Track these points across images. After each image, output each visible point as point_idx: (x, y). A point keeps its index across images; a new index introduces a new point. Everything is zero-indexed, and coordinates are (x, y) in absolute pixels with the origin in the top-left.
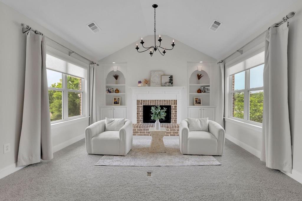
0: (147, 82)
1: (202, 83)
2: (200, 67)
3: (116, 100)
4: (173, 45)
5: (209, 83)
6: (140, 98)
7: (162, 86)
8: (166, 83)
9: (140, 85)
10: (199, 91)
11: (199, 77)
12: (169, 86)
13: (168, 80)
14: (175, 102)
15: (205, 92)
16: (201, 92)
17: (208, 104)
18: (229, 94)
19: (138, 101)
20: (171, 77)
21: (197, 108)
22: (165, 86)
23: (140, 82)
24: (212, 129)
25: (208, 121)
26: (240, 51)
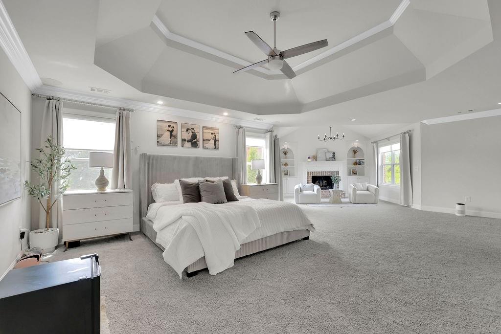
0: (315, 158)
1: (358, 157)
2: (356, 144)
3: (285, 172)
4: (343, 137)
5: (363, 157)
6: (310, 170)
7: (327, 161)
8: (330, 158)
9: (309, 160)
10: (356, 164)
11: (355, 152)
12: (332, 160)
13: (331, 155)
14: (338, 173)
15: (360, 164)
16: (356, 165)
17: (363, 174)
18: (381, 166)
19: (308, 173)
20: (334, 153)
21: (354, 177)
22: (329, 160)
23: (309, 158)
24: (370, 189)
25: (367, 185)
26: (388, 139)
